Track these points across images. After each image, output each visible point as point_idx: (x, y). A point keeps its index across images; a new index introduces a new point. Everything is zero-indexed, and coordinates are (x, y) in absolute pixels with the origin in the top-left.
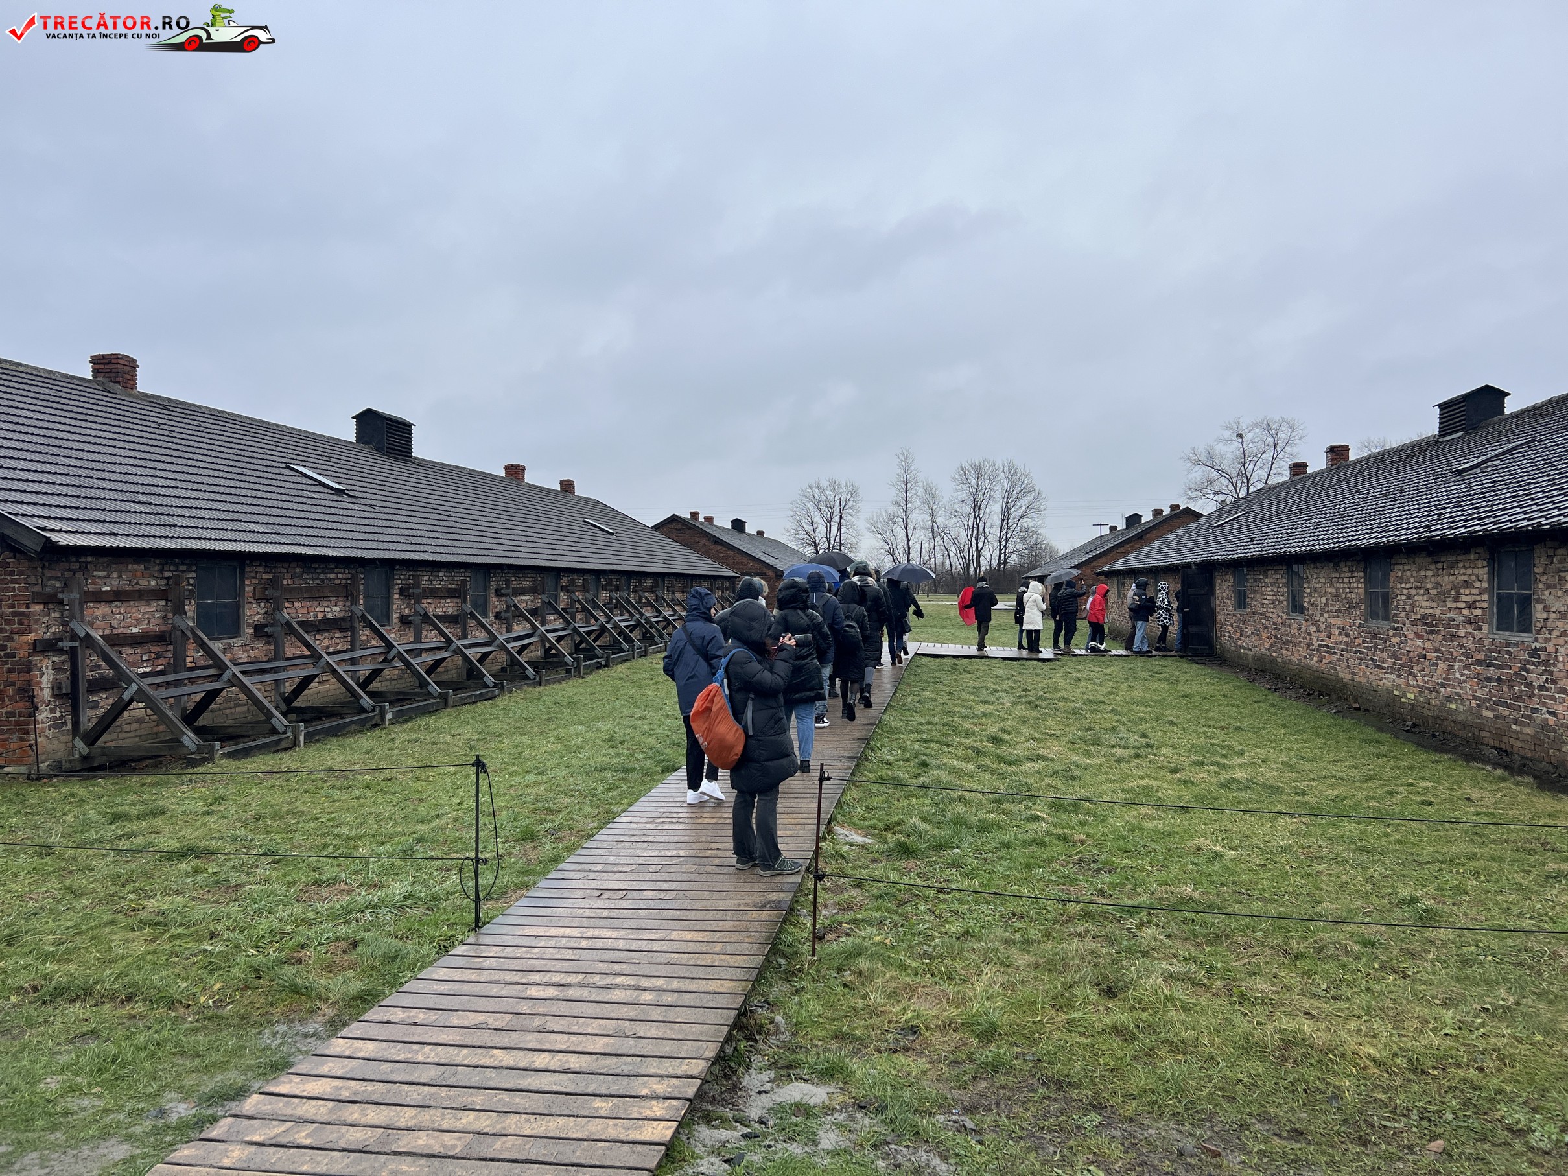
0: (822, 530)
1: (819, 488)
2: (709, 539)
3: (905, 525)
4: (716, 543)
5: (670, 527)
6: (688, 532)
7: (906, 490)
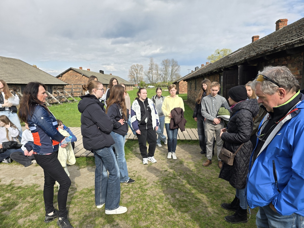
2: (81, 74)
3: (152, 73)
4: (83, 75)
5: (71, 71)
6: (75, 72)
7: (152, 66)
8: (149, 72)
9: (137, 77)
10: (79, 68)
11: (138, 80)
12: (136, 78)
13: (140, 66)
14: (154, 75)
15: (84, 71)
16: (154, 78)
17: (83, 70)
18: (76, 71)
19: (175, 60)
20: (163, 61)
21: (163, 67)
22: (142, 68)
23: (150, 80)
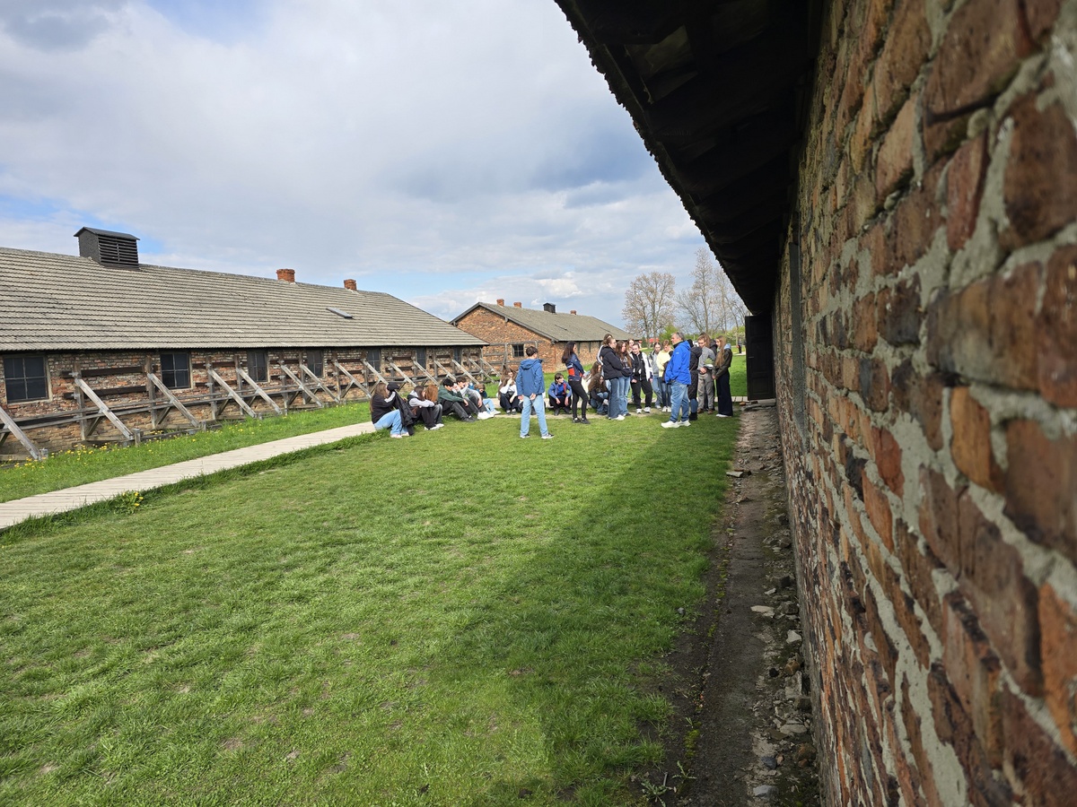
0: (649, 307)
1: (646, 280)
2: (504, 318)
3: (704, 300)
4: (509, 320)
5: (479, 312)
6: (490, 314)
7: (704, 277)
8: (694, 297)
9: (654, 314)
10: (496, 303)
11: (658, 324)
12: (650, 319)
13: (665, 277)
14: (712, 305)
15: (509, 308)
16: (710, 317)
17: (507, 308)
18: (491, 312)
23: (696, 321)
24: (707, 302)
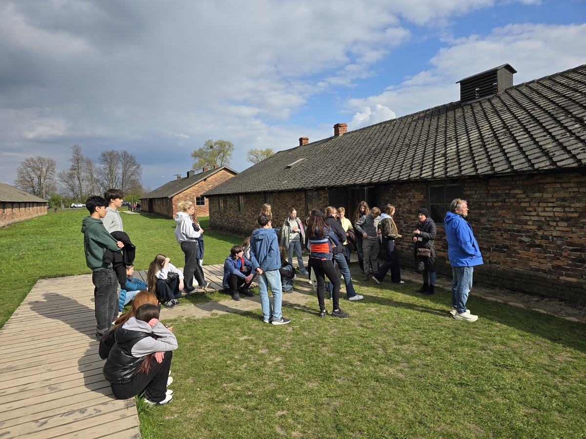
3: (79, 178)
7: (78, 163)
8: (71, 176)
9: (40, 184)
13: (48, 161)
14: (84, 181)
16: (83, 188)
19: (129, 153)
20: (104, 155)
21: (103, 165)
22: (51, 165)
23: (73, 191)
24: (81, 179)
